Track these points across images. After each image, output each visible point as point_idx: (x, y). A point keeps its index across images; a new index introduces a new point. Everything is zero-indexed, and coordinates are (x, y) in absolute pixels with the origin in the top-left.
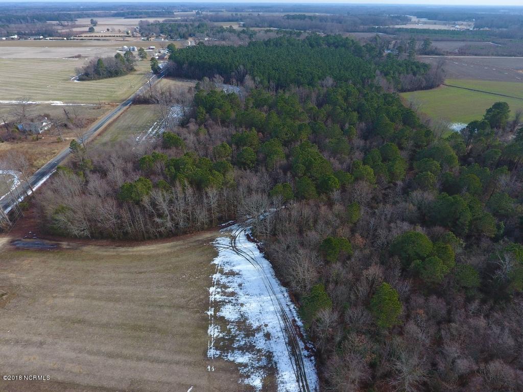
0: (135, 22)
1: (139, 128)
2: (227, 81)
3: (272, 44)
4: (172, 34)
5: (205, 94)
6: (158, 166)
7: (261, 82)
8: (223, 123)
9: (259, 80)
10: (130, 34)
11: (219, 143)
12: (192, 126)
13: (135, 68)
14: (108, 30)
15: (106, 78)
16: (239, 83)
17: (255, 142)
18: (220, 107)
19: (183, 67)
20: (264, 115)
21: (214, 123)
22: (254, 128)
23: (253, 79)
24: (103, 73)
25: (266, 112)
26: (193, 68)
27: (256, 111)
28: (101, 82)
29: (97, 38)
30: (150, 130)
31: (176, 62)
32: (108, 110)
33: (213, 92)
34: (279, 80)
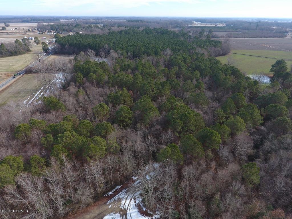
0: (35, 25)
1: (29, 92)
2: (98, 54)
3: (123, 33)
4: (58, 30)
5: (82, 63)
6: (35, 134)
7: (122, 54)
8: (99, 84)
9: (121, 53)
10: (31, 31)
11: (97, 103)
12: (73, 89)
13: (31, 49)
14: (16, 29)
15: (8, 56)
16: (107, 55)
17: (128, 99)
18: (95, 72)
19: (65, 47)
20: (131, 77)
21: (90, 85)
22: (124, 88)
23: (116, 52)
24: (5, 53)
25: (131, 74)
26: (72, 48)
27: (124, 73)
28: (4, 59)
29: (7, 33)
30: (38, 94)
31: (60, 44)
32: (3, 79)
33: (88, 62)
34: (134, 52)
